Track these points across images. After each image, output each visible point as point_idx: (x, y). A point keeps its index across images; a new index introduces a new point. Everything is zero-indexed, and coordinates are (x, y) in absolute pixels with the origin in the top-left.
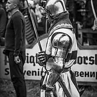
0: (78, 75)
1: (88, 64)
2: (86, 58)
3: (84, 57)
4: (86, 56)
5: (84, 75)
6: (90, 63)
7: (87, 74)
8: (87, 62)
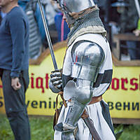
0: (113, 108)
1: (129, 90)
2: (125, 81)
3: (122, 79)
6: (131, 89)
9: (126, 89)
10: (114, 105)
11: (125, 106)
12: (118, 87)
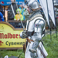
0: (13, 44)
1: (18, 38)
2: (17, 35)
3: (16, 35)
4: (17, 34)
5: (16, 44)
6: (19, 38)
7: (18, 43)
8: (17, 37)
9: (17, 38)
10: (14, 43)
11: (17, 43)
12: (15, 37)
